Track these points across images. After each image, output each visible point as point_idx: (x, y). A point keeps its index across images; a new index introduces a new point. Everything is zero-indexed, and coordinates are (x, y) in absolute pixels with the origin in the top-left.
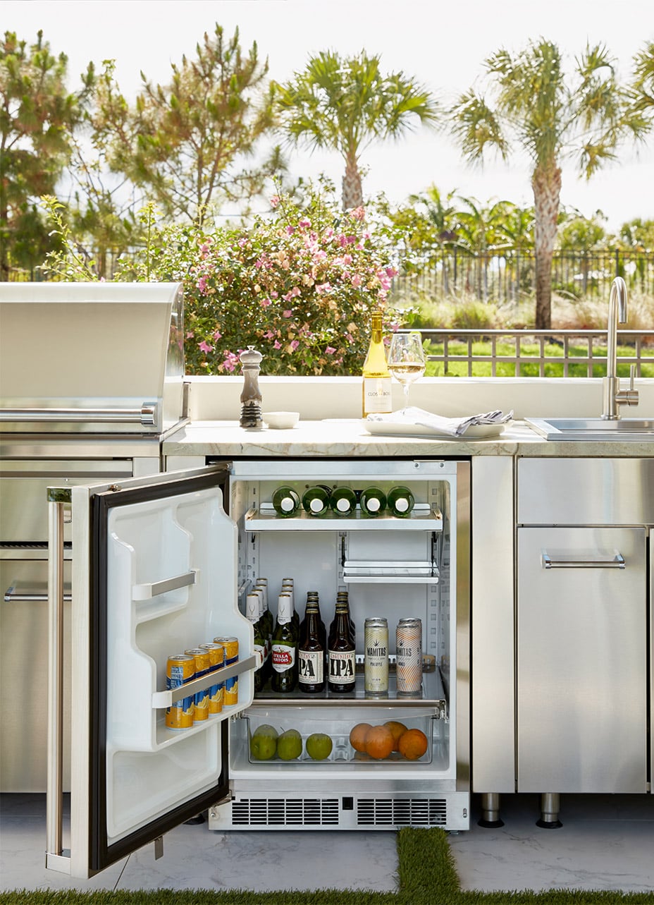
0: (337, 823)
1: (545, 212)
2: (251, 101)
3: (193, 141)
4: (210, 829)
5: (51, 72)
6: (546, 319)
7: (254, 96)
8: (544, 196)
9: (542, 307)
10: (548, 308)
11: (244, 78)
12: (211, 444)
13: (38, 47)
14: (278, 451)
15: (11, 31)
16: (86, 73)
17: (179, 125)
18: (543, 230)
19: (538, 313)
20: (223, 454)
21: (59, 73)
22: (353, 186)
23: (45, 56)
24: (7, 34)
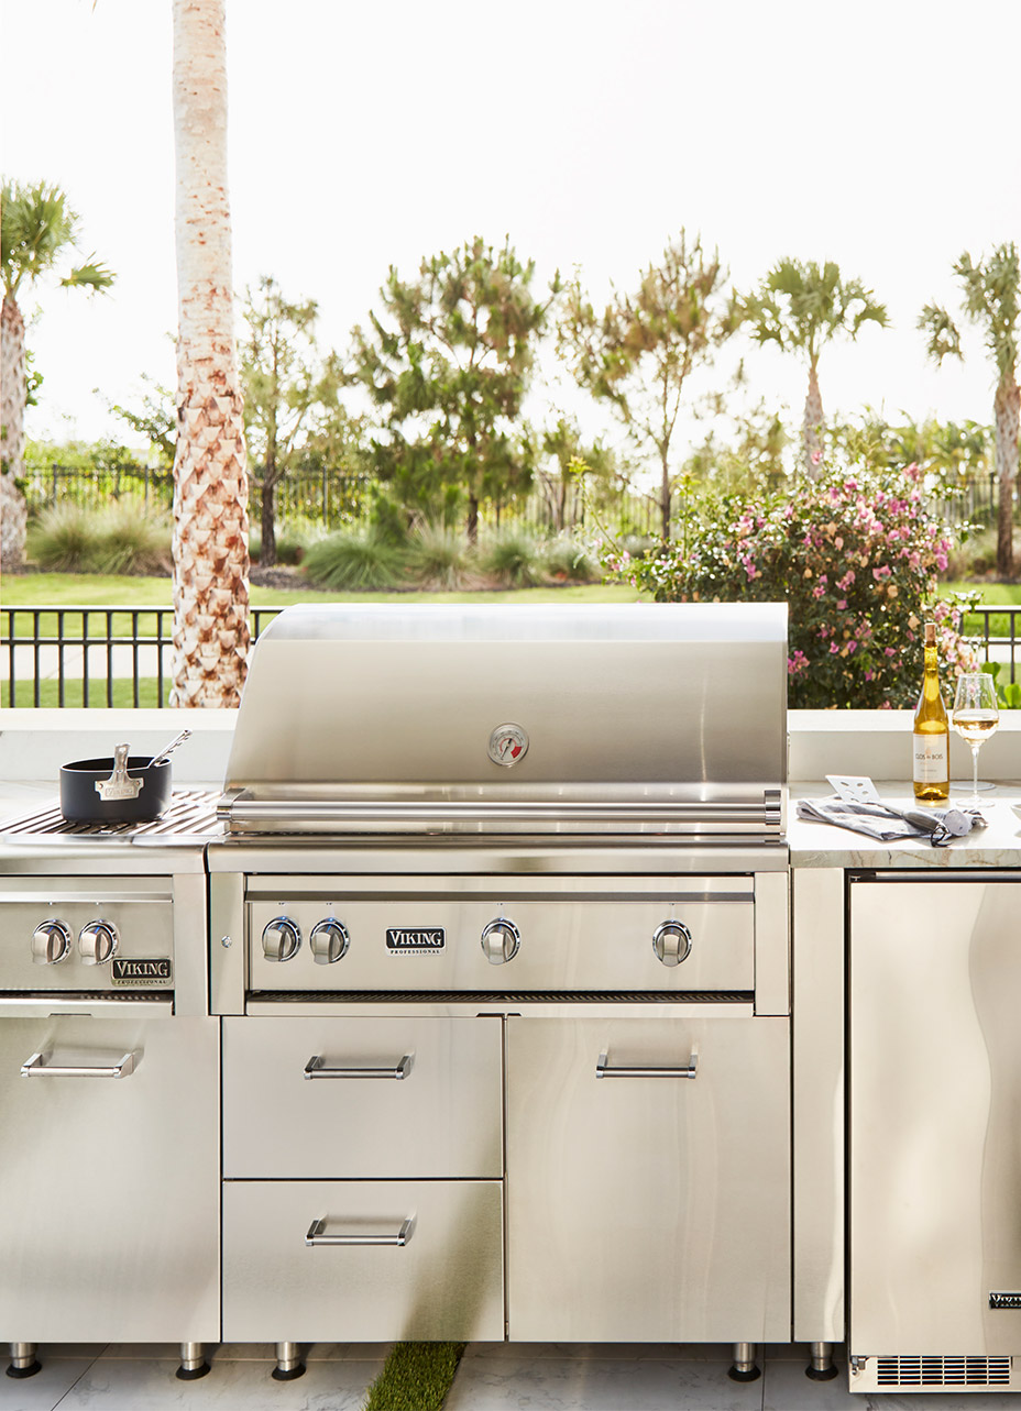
0: (1008, 1382)
1: (1006, 434)
2: (715, 311)
3: (658, 356)
4: (851, 1391)
5: (517, 280)
6: (1008, 554)
7: (715, 305)
8: (1005, 416)
9: (1003, 542)
10: (1009, 543)
11: (706, 284)
12: (851, 852)
13: (504, 253)
14: (936, 861)
15: (479, 236)
16: (553, 280)
17: (645, 339)
18: (1004, 454)
19: (999, 548)
20: (866, 866)
21: (525, 281)
22: (815, 405)
23: (512, 260)
24: (475, 237)
